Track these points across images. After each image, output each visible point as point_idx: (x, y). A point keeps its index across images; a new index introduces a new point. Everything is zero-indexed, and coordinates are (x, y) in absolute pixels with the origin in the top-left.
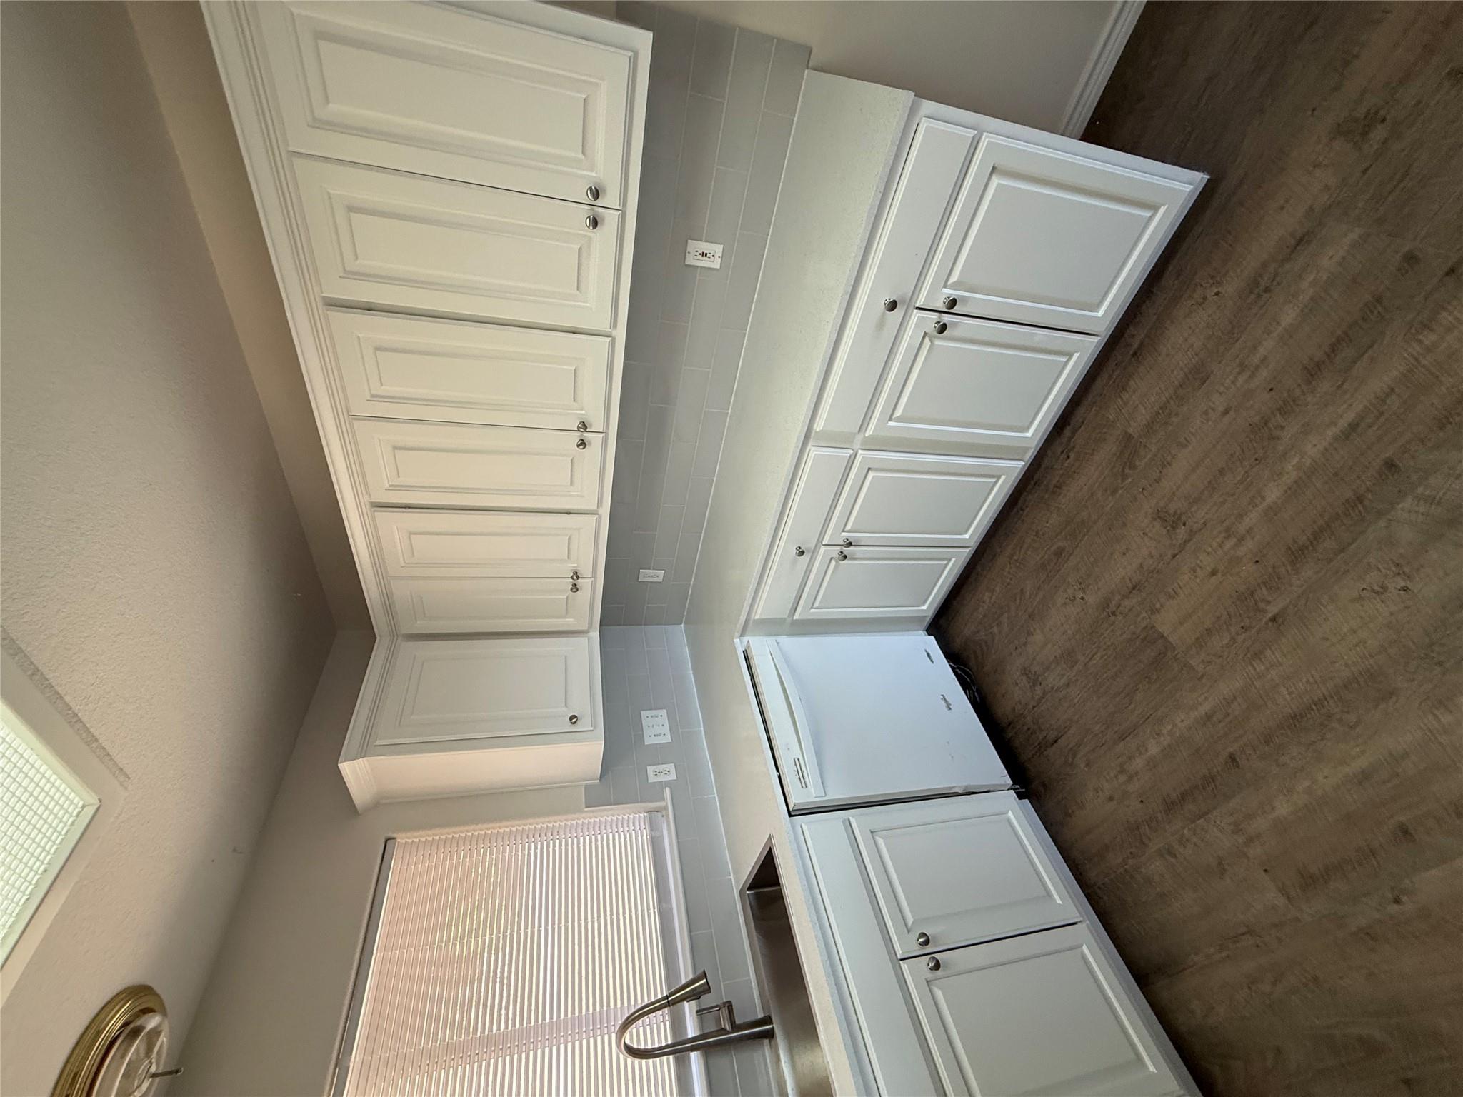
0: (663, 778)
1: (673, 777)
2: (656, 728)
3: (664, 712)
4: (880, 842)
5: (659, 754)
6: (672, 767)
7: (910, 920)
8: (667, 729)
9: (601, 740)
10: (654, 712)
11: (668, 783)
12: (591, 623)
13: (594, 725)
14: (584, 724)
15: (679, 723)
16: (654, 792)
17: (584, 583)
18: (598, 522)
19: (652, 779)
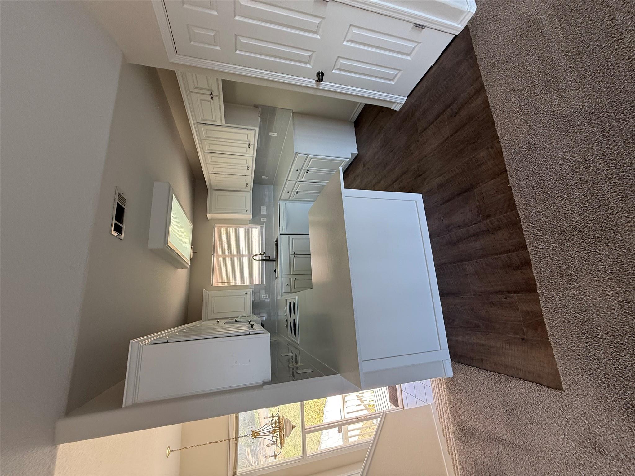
0: (264, 221)
1: (266, 221)
2: (264, 210)
3: (266, 207)
4: (293, 240)
5: (264, 216)
6: (266, 219)
7: (294, 250)
8: (266, 211)
9: (251, 214)
10: (264, 207)
11: (265, 222)
12: (250, 190)
13: (250, 212)
14: (249, 211)
16: (262, 223)
17: (249, 185)
18: (251, 178)
19: (262, 221)
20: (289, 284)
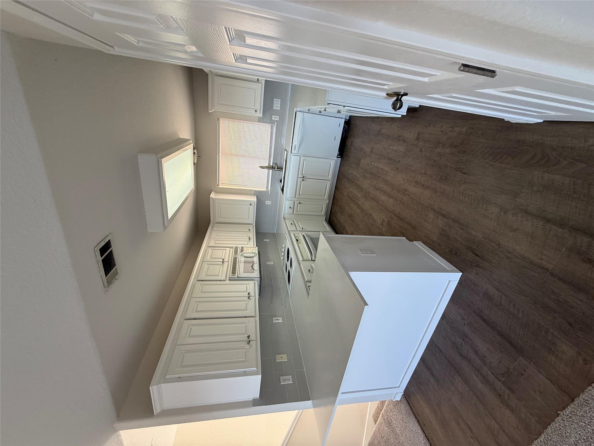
0: (276, 119)
1: (278, 119)
2: (277, 105)
3: (280, 100)
4: (305, 161)
5: (276, 113)
6: (278, 117)
7: (303, 173)
8: (279, 106)
10: (277, 99)
11: (276, 121)
13: (260, 112)
15: (283, 105)
16: (273, 122)
19: (273, 119)
20: (292, 207)
